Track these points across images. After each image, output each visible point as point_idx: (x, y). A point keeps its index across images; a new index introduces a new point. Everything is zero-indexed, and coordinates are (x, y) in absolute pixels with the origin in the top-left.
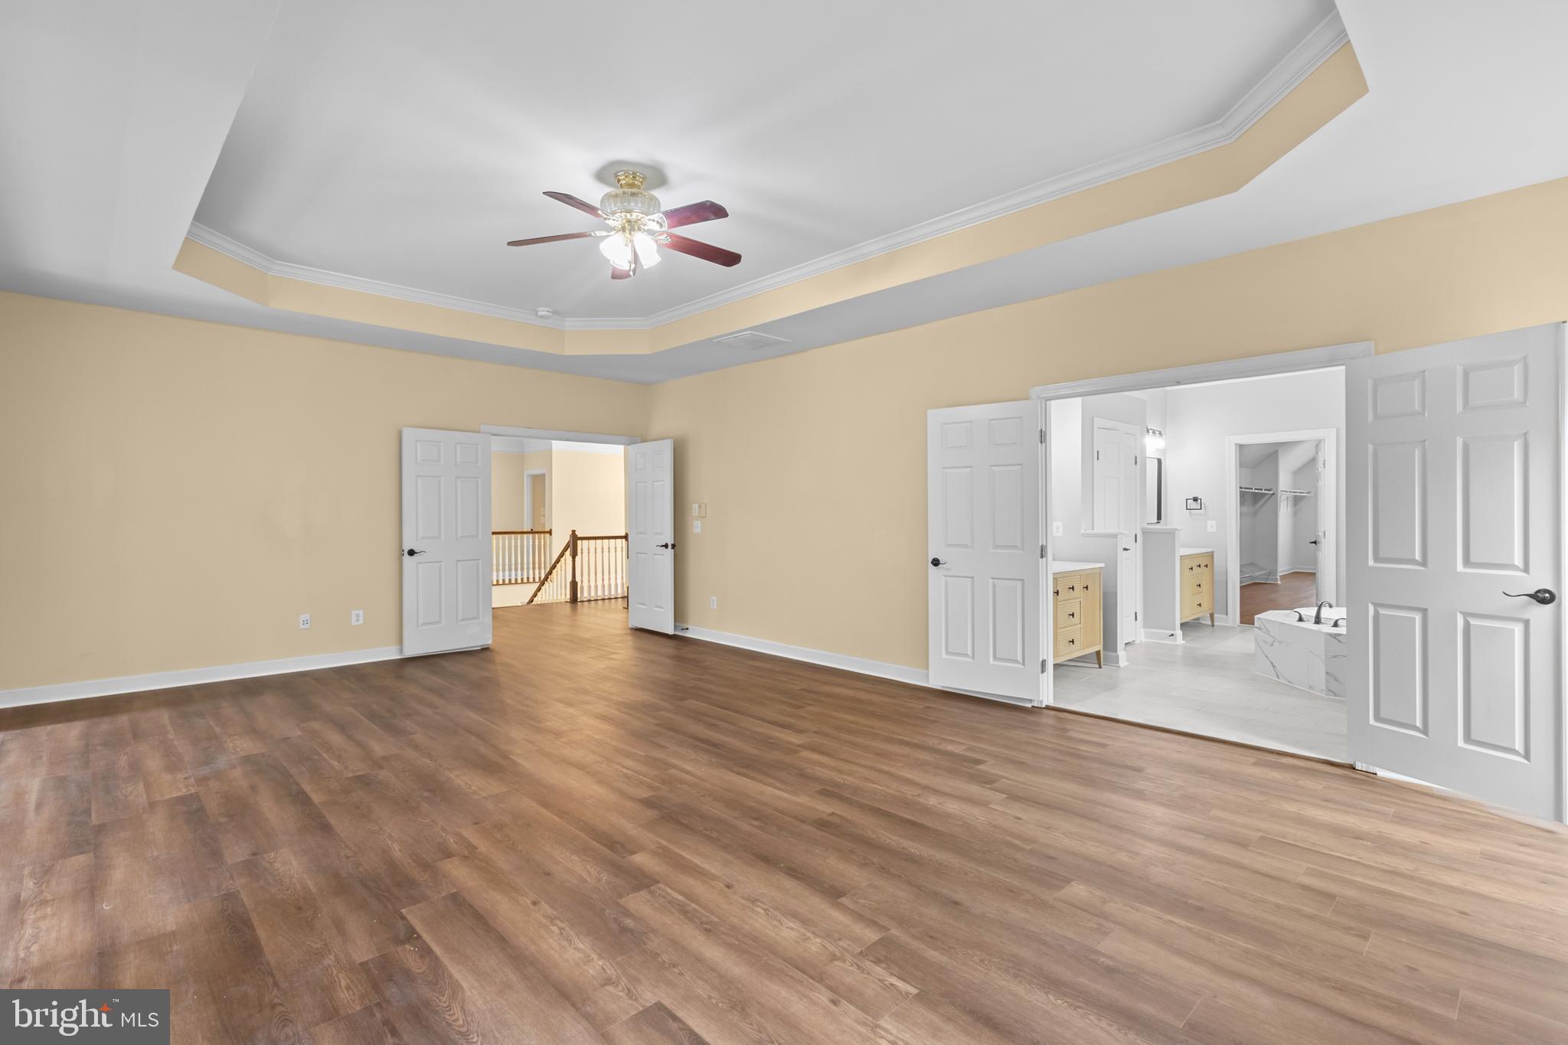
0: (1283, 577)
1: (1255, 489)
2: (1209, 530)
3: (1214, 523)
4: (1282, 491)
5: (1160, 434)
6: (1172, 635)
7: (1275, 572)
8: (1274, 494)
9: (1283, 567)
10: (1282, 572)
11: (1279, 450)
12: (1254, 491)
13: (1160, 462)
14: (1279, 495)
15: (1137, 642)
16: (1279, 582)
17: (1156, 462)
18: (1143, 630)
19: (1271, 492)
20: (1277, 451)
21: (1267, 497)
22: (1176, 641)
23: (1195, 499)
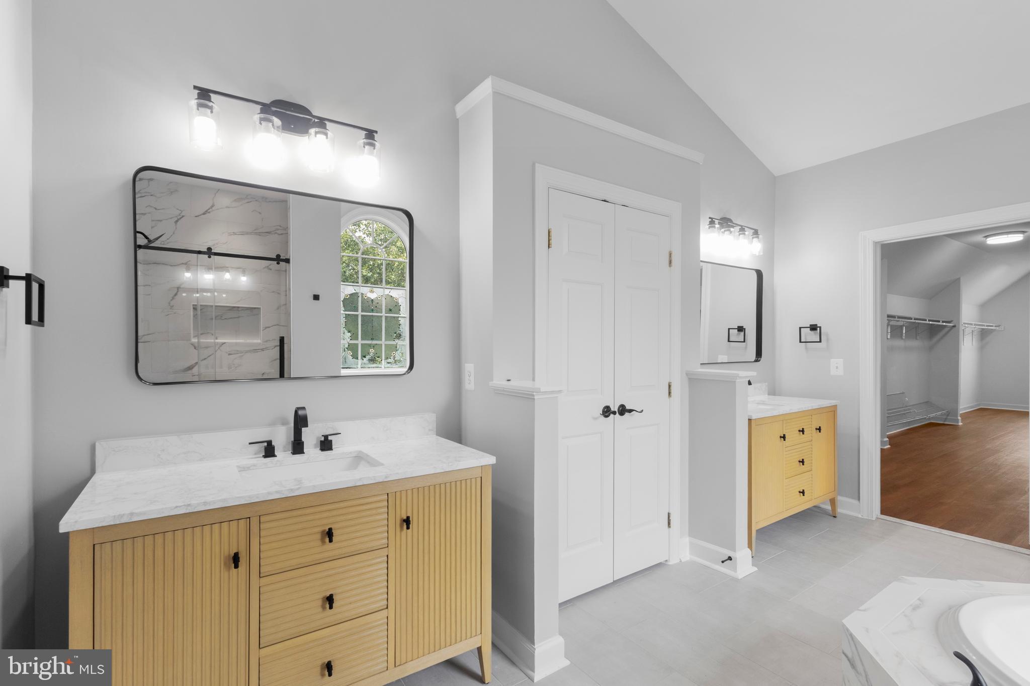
0: (965, 416)
1: (929, 321)
2: (833, 372)
3: (840, 362)
4: (965, 323)
5: (756, 233)
6: (730, 558)
7: (956, 411)
8: (954, 326)
9: (966, 402)
10: (965, 409)
11: (961, 278)
12: (927, 322)
13: (759, 274)
14: (962, 328)
15: (670, 563)
16: (960, 424)
17: (754, 276)
18: (687, 540)
19: (951, 325)
20: (959, 279)
21: (946, 329)
22: (735, 569)
23: (813, 328)
